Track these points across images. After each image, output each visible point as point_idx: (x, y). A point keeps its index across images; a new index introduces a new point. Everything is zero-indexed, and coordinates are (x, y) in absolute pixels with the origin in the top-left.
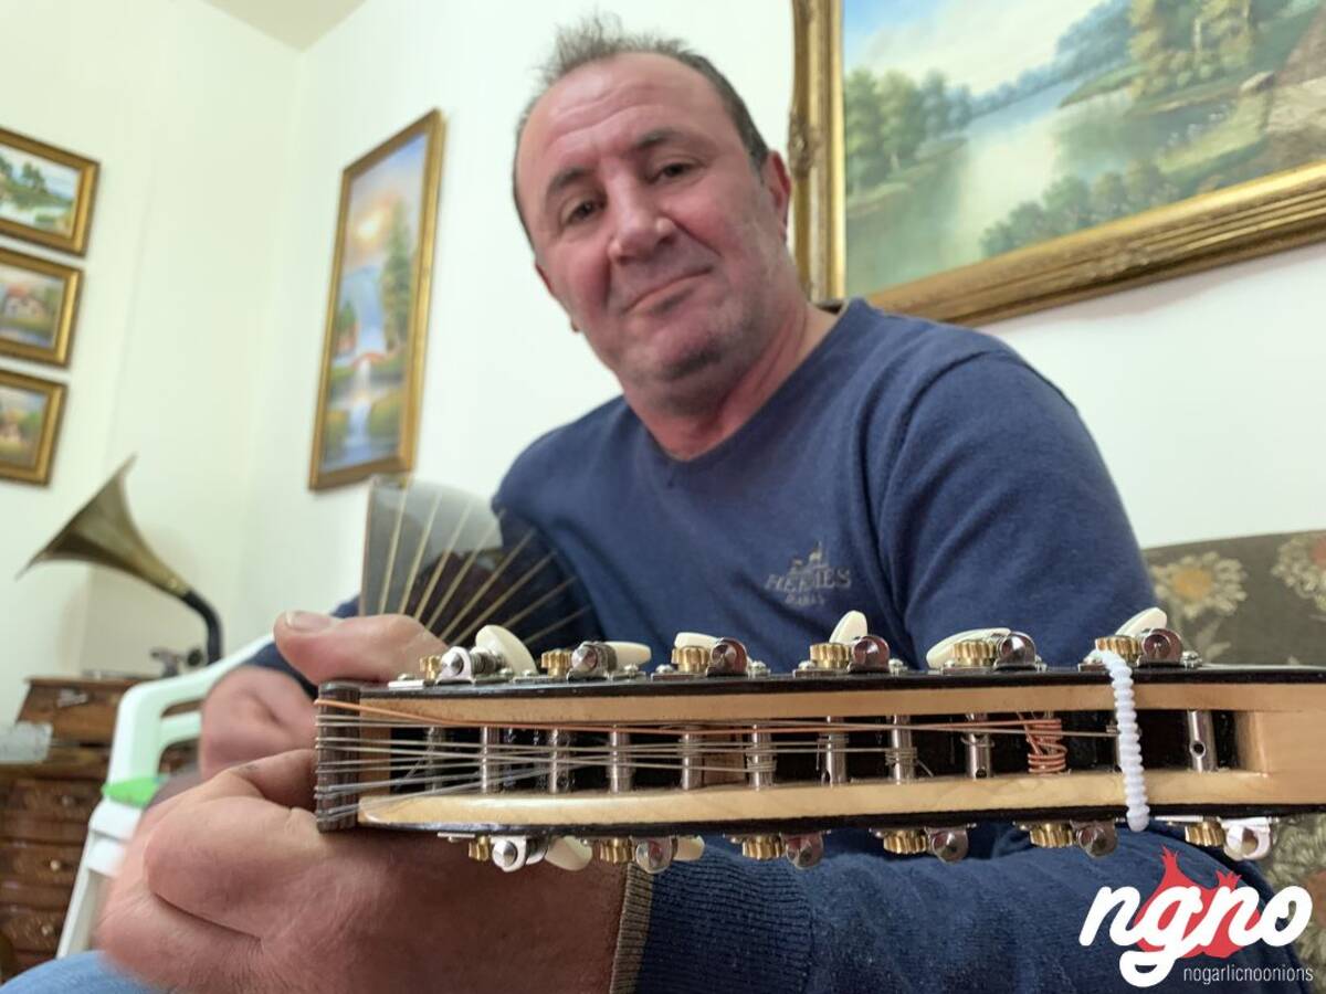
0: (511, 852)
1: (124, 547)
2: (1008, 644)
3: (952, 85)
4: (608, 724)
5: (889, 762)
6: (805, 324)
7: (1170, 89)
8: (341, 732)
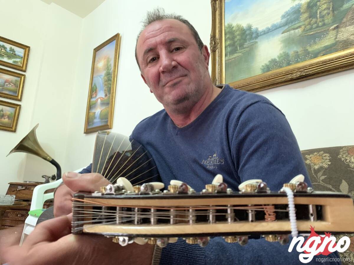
0: (124, 241)
1: (35, 148)
2: (260, 185)
3: (254, 28)
4: (151, 207)
5: (227, 217)
6: (213, 91)
7: (311, 29)
8: (79, 207)
